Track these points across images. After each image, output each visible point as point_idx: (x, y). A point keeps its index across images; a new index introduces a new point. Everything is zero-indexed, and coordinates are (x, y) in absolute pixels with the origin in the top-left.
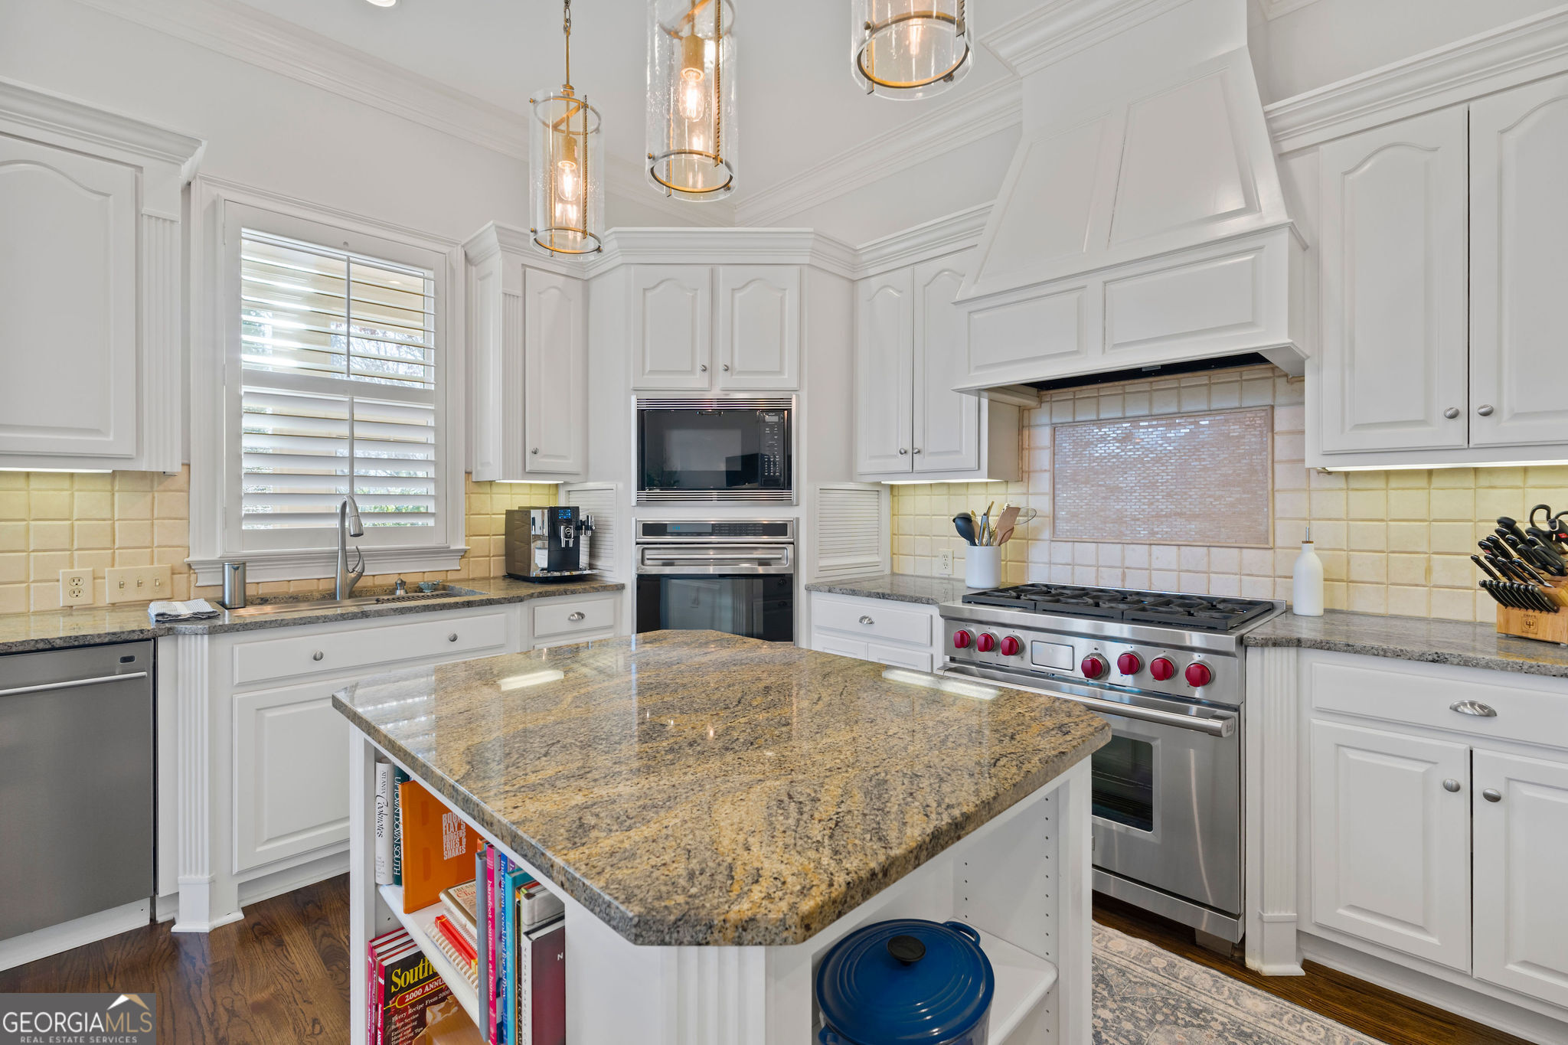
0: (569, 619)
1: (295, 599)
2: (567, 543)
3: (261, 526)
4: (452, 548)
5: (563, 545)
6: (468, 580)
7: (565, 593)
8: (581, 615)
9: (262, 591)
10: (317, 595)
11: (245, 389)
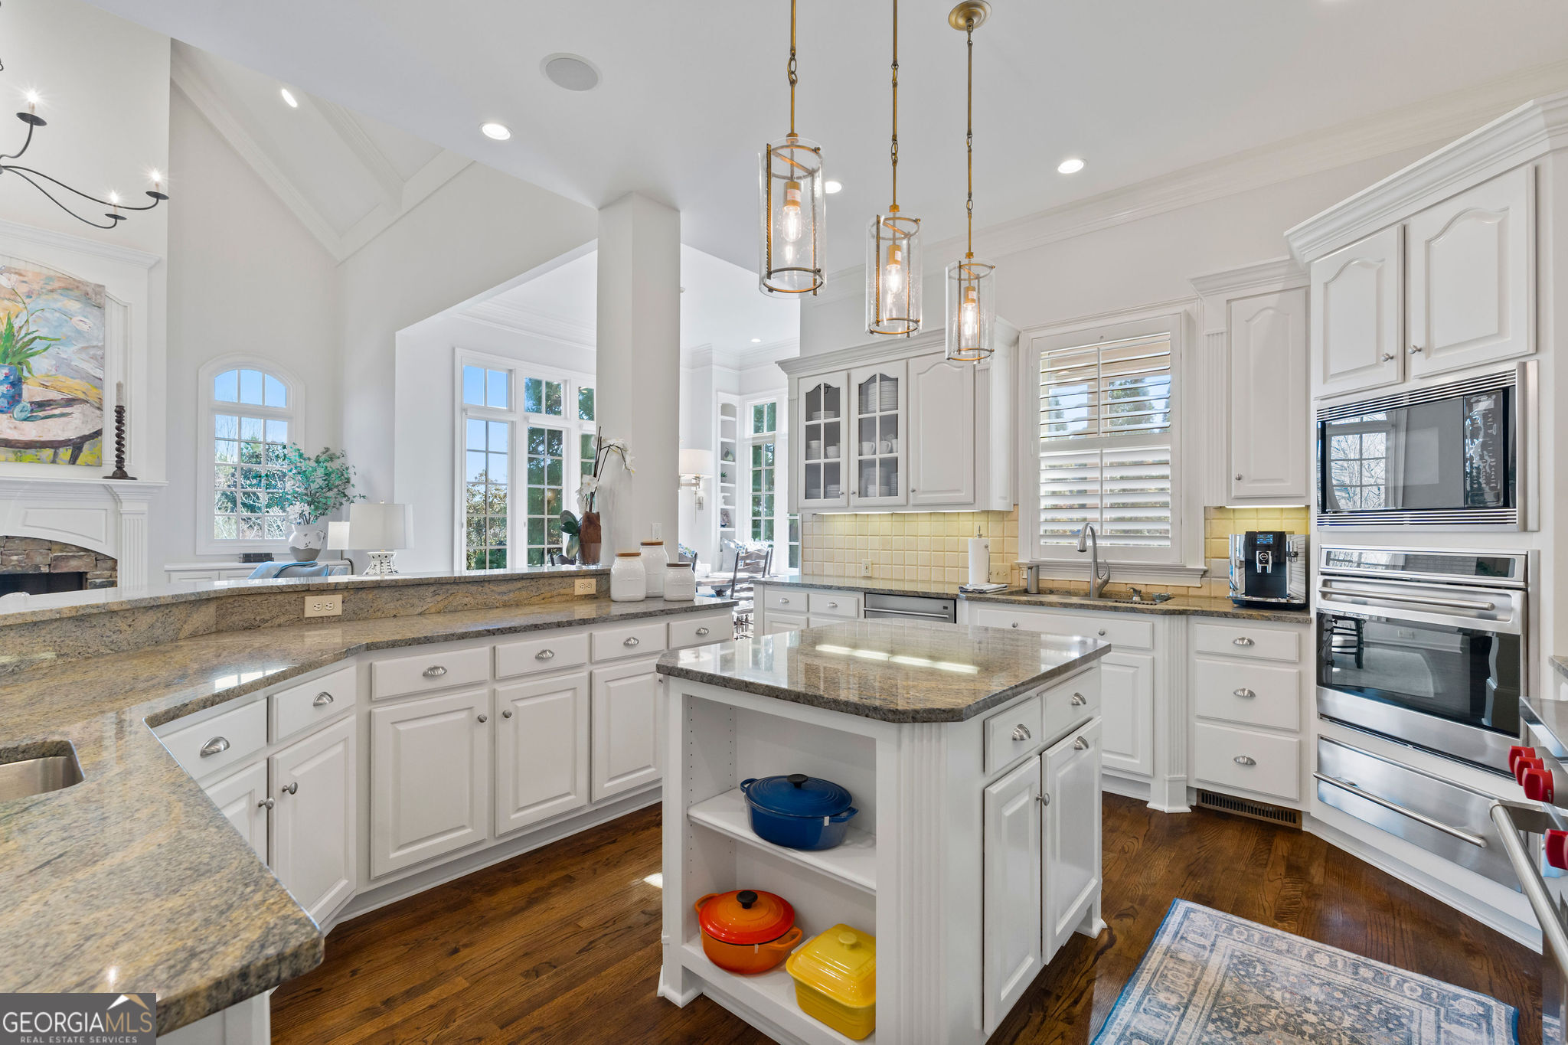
0: (1234, 642)
1: (1069, 593)
2: (1264, 569)
3: (1053, 542)
4: (1189, 567)
5: (1259, 571)
6: (1210, 597)
7: (1250, 617)
8: (1251, 642)
9: (1050, 585)
10: (1082, 592)
11: (1043, 454)
